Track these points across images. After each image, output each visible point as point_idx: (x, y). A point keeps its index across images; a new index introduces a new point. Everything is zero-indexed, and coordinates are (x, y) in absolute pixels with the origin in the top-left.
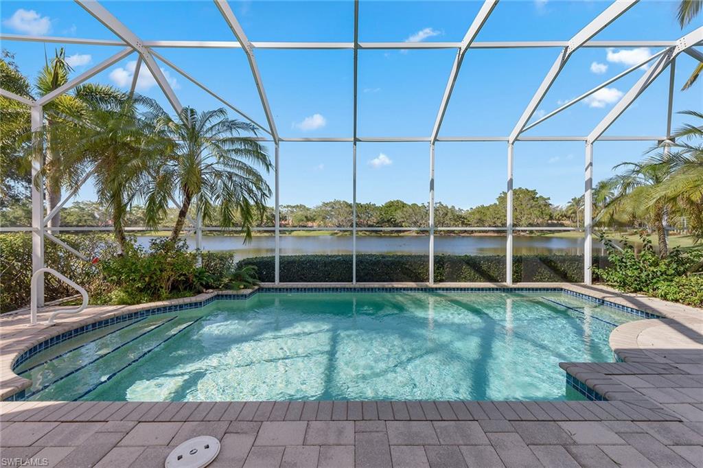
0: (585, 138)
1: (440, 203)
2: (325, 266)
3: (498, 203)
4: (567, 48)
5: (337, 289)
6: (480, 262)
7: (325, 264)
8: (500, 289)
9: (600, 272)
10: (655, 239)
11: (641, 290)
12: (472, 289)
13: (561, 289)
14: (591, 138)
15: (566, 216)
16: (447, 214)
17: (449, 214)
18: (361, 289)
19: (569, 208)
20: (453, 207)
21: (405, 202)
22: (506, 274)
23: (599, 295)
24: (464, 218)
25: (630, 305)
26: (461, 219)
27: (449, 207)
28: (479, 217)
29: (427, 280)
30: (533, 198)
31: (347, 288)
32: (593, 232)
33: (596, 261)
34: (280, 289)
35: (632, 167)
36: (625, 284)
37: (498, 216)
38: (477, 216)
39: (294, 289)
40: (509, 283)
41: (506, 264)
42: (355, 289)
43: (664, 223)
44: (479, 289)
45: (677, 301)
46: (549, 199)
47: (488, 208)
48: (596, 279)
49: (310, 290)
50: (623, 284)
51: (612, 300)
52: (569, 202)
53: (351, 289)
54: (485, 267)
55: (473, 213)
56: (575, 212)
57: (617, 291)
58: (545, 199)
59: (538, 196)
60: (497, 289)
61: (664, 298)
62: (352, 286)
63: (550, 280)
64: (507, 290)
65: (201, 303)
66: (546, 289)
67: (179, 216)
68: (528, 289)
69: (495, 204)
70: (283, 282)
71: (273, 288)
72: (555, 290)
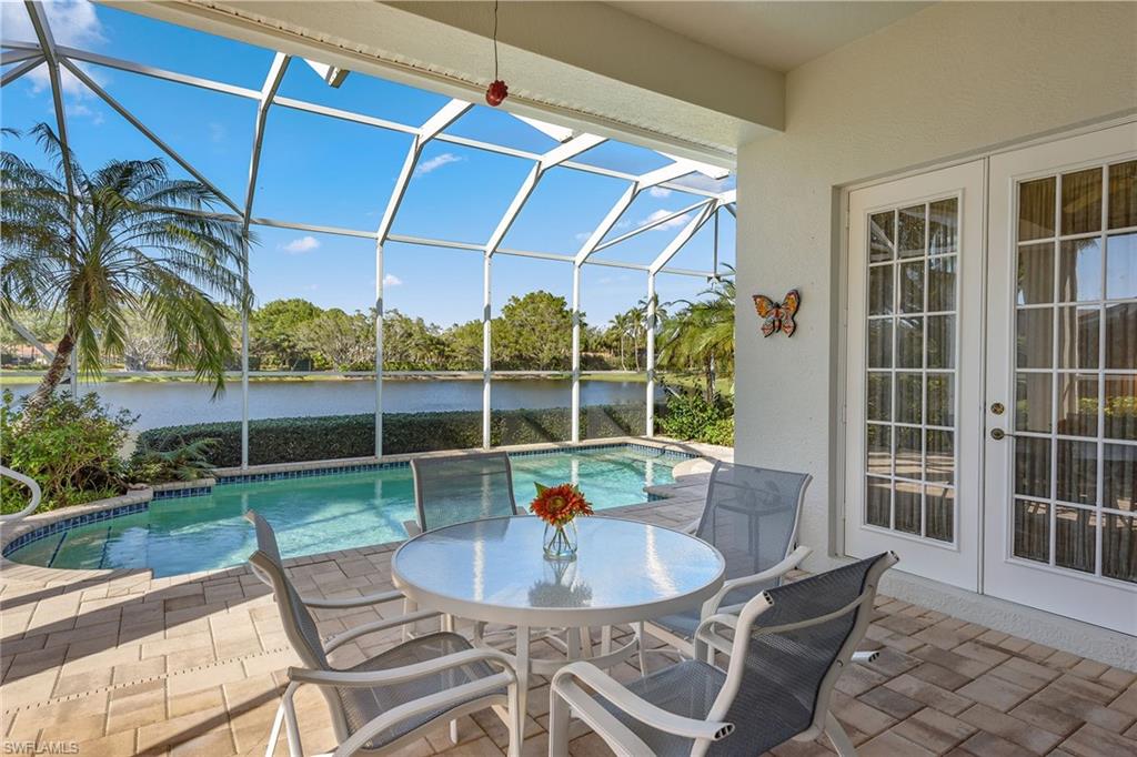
0: (647, 267)
1: (395, 311)
2: (326, 435)
3: (504, 317)
4: (637, 183)
5: (353, 468)
6: (541, 416)
7: (327, 431)
8: (563, 450)
9: (660, 421)
10: (703, 383)
11: (693, 437)
12: (535, 452)
13: (626, 444)
14: (654, 267)
15: (605, 345)
16: (410, 335)
17: (417, 336)
18: (391, 464)
19: (610, 332)
20: (420, 320)
21: (315, 305)
22: (571, 430)
23: (660, 446)
24: (443, 344)
25: (681, 450)
26: (439, 348)
27: (414, 320)
28: (471, 344)
29: (480, 444)
30: (559, 312)
31: (370, 466)
32: (655, 376)
33: (658, 410)
34: (253, 477)
35: (687, 306)
36: (682, 432)
38: (468, 341)
39: (279, 473)
40: (575, 441)
41: (571, 418)
42: (381, 465)
43: (712, 368)
44: (543, 452)
45: (718, 443)
46: (584, 314)
48: (658, 430)
49: (309, 472)
50: (680, 432)
51: (672, 448)
52: (612, 321)
53: (375, 465)
54: (546, 424)
55: (461, 335)
56: (618, 340)
57: (675, 441)
58: (579, 315)
59: (567, 308)
60: (558, 450)
61: (710, 442)
62: (377, 461)
63: (615, 434)
64: (571, 450)
65: (146, 503)
66: (613, 445)
67: (59, 350)
68: (595, 447)
69: (500, 318)
70: (256, 464)
71: (239, 477)
72: (620, 445)
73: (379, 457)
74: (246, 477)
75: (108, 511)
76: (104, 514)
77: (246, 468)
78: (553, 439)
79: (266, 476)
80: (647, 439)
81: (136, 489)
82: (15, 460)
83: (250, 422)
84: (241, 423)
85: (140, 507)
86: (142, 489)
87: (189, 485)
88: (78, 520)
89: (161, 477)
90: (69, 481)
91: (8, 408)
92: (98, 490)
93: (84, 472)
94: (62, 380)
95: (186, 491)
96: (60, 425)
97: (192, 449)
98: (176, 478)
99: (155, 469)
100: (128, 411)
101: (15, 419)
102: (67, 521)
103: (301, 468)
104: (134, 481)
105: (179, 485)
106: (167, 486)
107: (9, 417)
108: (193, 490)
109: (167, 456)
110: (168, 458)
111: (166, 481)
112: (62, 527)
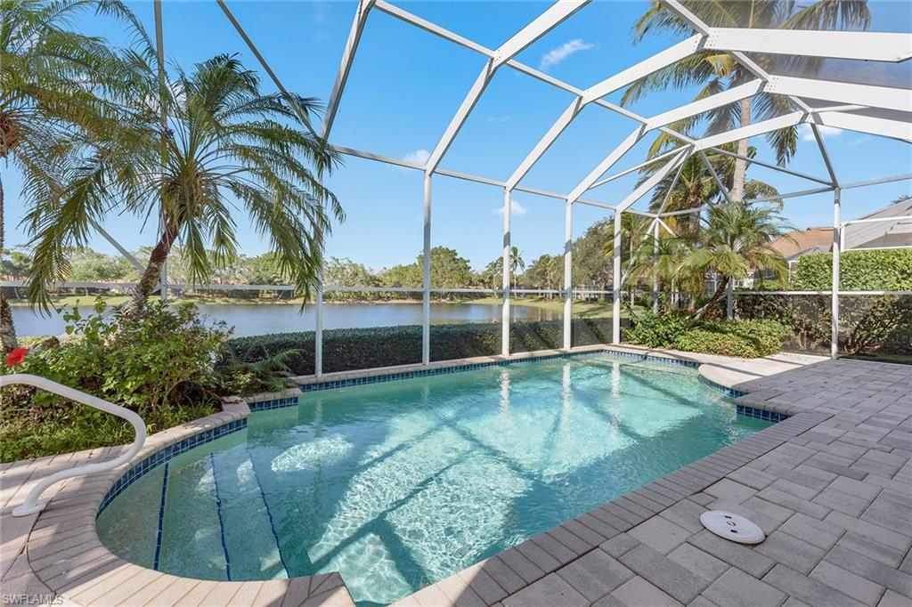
1: (347, 259)
3: (418, 263)
4: (645, 125)
5: (407, 374)
8: (558, 356)
13: (602, 351)
16: (357, 274)
17: (361, 275)
18: (437, 370)
19: (485, 274)
20: (362, 268)
22: (564, 338)
23: (642, 352)
24: (378, 280)
25: (667, 356)
26: (375, 281)
27: (359, 265)
28: (397, 280)
30: (454, 259)
31: (420, 372)
34: (327, 384)
37: (418, 279)
38: (395, 279)
40: (568, 348)
42: (429, 371)
46: (469, 261)
47: (407, 269)
48: (623, 338)
51: (655, 354)
52: (487, 266)
53: (424, 371)
55: (390, 275)
58: (465, 262)
59: (457, 257)
62: (422, 368)
63: (590, 342)
64: (567, 355)
65: (245, 420)
66: (593, 352)
67: (153, 259)
68: (582, 353)
69: (415, 264)
70: (329, 372)
71: (315, 384)
72: (598, 351)
73: (427, 363)
74: (321, 384)
75: (209, 432)
76: (206, 436)
77: (320, 376)
78: (551, 347)
79: (337, 383)
80: (615, 346)
81: (231, 403)
82: (109, 380)
83: (324, 332)
84: (314, 333)
85: (239, 424)
86: (236, 402)
87: (278, 396)
88: (180, 446)
89: (250, 390)
90: (165, 399)
91: (100, 319)
92: (195, 406)
93: (180, 387)
94: (154, 291)
95: (275, 402)
96: (159, 339)
97: (277, 359)
98: (264, 388)
99: (246, 379)
100: (224, 323)
101: (108, 331)
102: (168, 449)
103: (366, 375)
104: (226, 393)
105: (269, 396)
106: (259, 397)
107: (101, 330)
108: (282, 401)
109: (256, 366)
110: (257, 369)
111: (256, 391)
112: (162, 456)
